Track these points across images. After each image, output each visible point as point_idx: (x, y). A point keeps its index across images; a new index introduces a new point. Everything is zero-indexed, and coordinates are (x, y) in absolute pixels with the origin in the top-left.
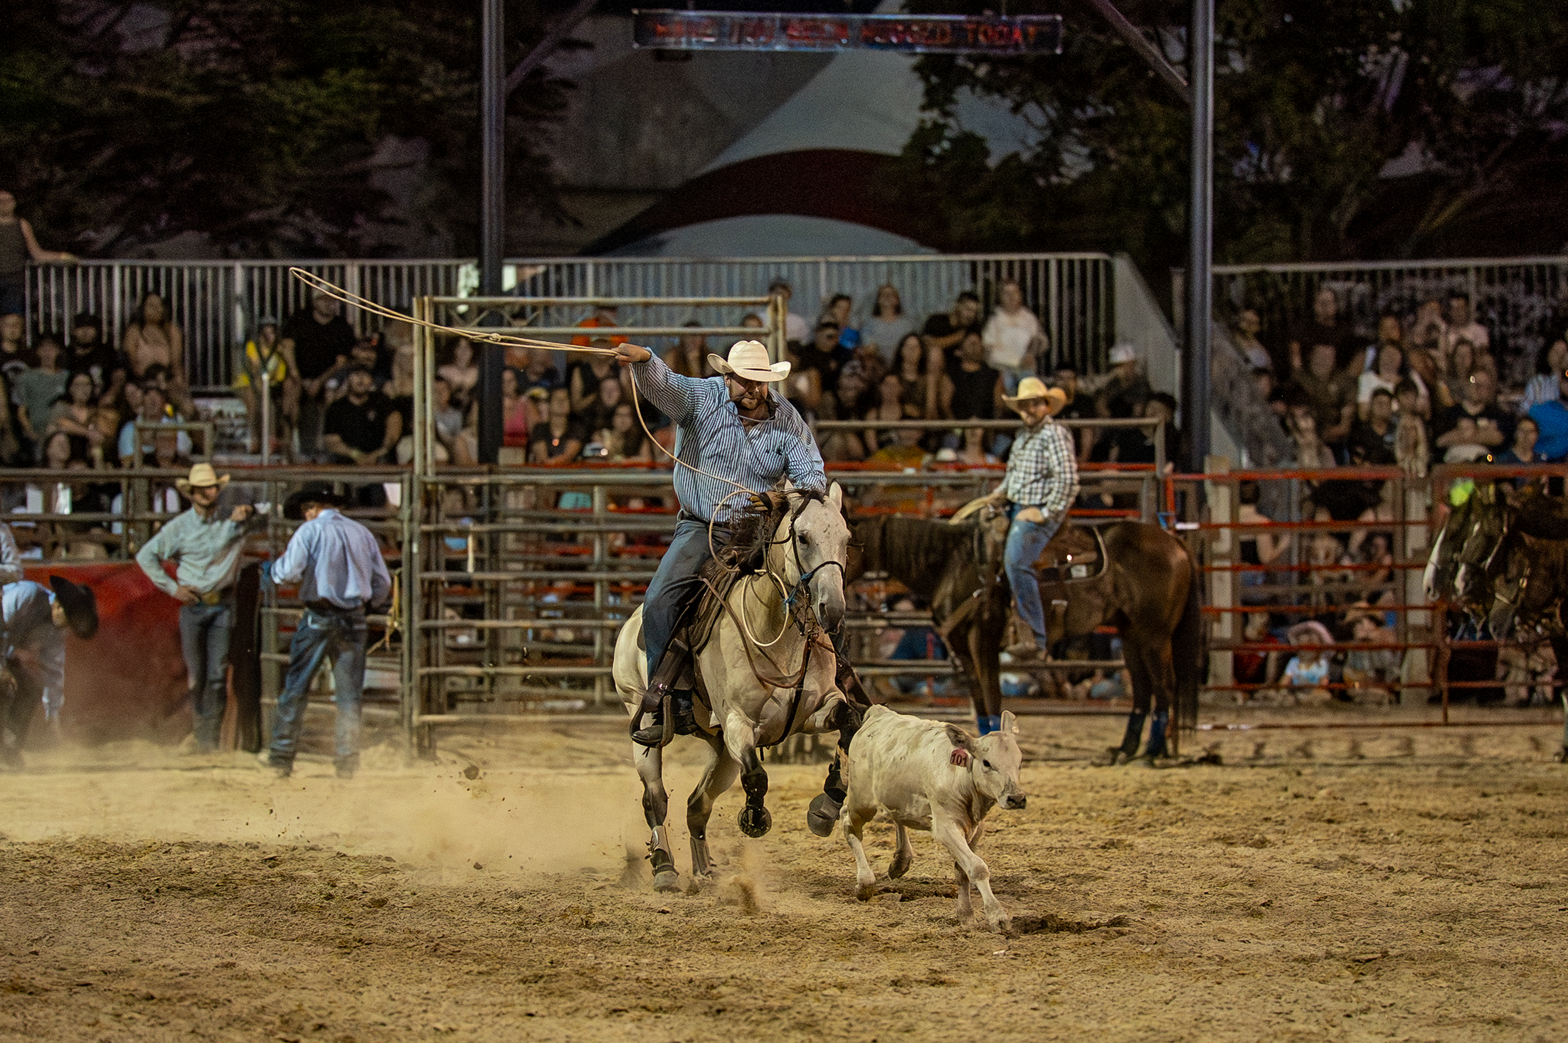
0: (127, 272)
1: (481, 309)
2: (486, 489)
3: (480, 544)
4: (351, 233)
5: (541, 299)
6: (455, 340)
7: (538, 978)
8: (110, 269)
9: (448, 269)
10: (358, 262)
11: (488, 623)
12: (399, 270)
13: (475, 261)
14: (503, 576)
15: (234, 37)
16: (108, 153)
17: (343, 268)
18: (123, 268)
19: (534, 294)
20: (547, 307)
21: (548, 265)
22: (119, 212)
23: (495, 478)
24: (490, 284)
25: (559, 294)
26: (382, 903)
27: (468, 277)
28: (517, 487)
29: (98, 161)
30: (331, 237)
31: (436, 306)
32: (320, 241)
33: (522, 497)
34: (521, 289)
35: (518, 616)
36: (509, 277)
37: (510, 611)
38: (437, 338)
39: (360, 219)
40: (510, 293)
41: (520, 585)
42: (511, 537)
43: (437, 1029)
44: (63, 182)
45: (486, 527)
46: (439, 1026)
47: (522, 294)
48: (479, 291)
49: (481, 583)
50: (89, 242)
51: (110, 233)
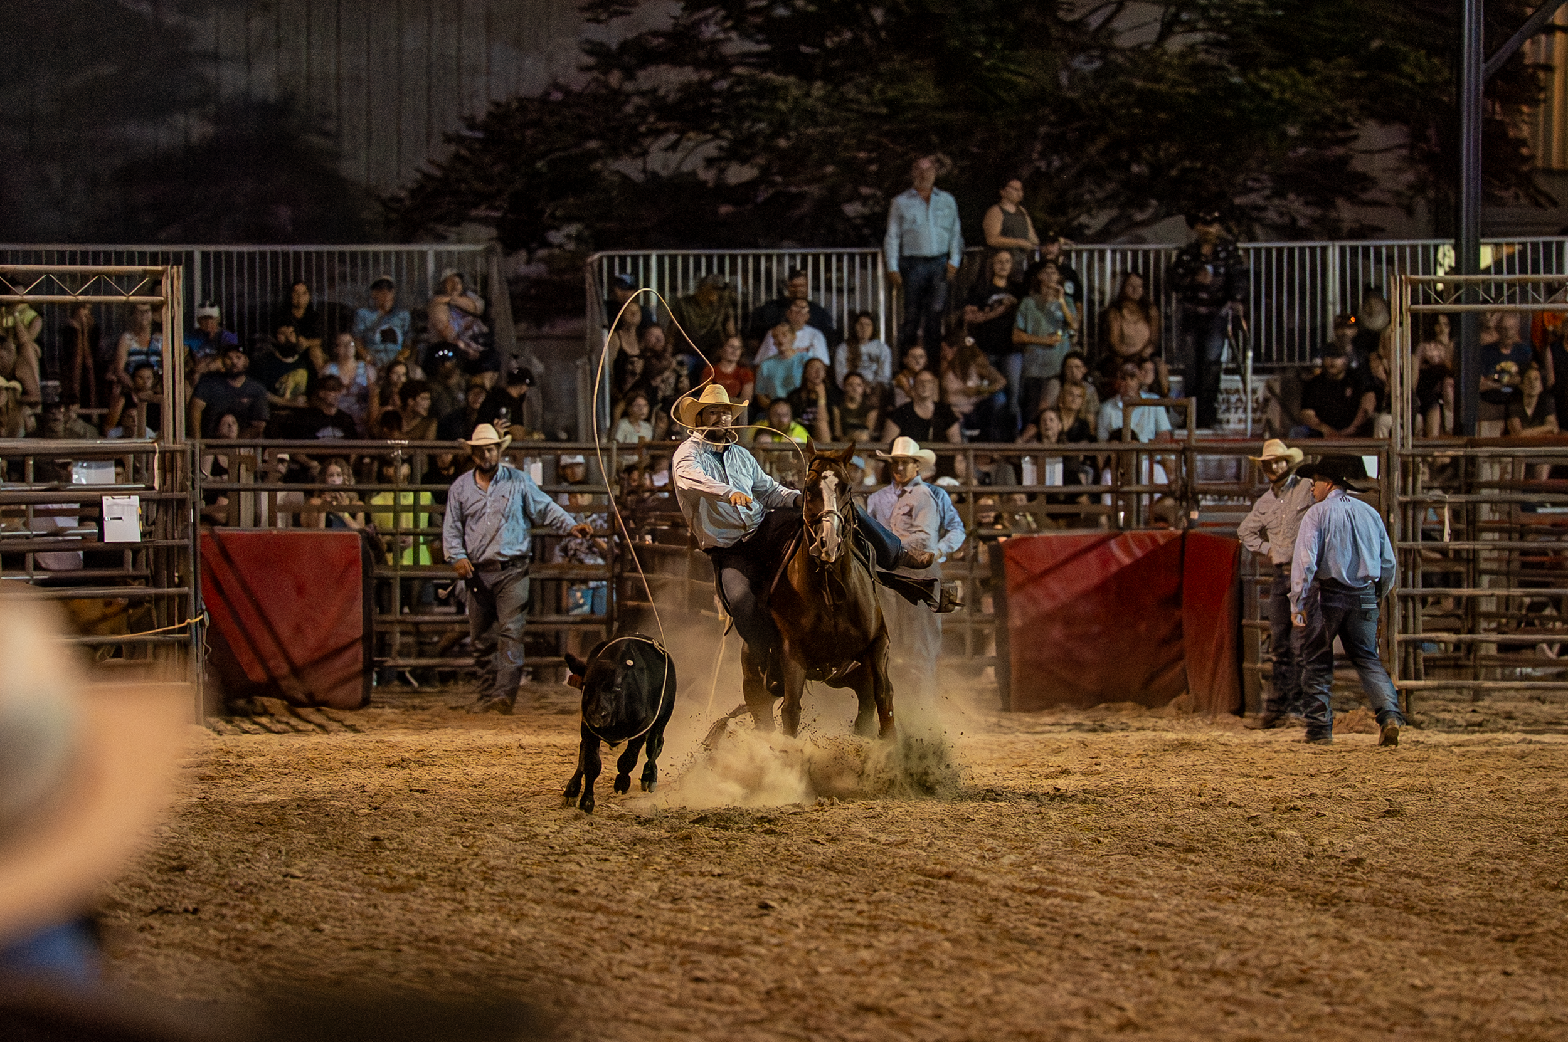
0: (1118, 256)
1: (1457, 286)
2: (1463, 463)
3: (1456, 516)
4: (1333, 214)
5: (1518, 276)
6: (1434, 317)
7: (1513, 938)
8: (1102, 254)
9: (1426, 248)
10: (1338, 244)
11: (1465, 591)
12: (1378, 250)
13: (1453, 241)
14: (1478, 546)
15: (1222, 30)
16: (1102, 142)
17: (1324, 249)
18: (1114, 252)
19: (1511, 271)
20: (1523, 285)
21: (1524, 244)
22: (1111, 198)
23: (1470, 451)
24: (1467, 261)
25: (1536, 271)
26: (1358, 862)
27: (1447, 256)
28: (1493, 457)
29: (1092, 150)
30: (1314, 220)
31: (1414, 285)
32: (1302, 223)
33: (1497, 468)
34: (1498, 266)
35: (1492, 585)
36: (1486, 256)
37: (1485, 579)
38: (1415, 316)
39: (1340, 202)
40: (1487, 271)
41: (1495, 554)
42: (1485, 507)
43: (1414, 986)
44: (1061, 170)
45: (1462, 498)
46: (1417, 982)
47: (1499, 271)
48: (1455, 270)
49: (1457, 552)
50: (1082, 227)
51: (1100, 220)
